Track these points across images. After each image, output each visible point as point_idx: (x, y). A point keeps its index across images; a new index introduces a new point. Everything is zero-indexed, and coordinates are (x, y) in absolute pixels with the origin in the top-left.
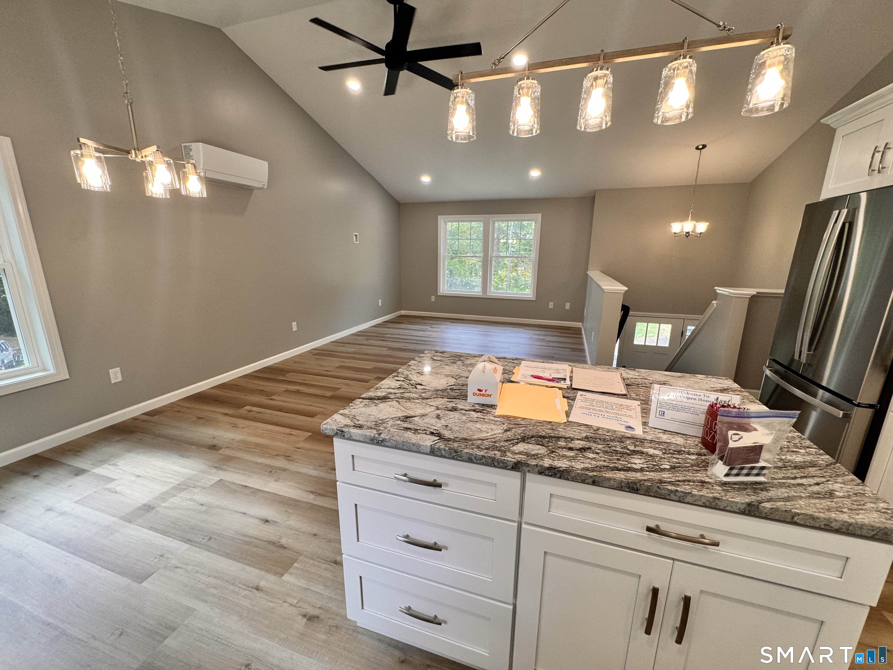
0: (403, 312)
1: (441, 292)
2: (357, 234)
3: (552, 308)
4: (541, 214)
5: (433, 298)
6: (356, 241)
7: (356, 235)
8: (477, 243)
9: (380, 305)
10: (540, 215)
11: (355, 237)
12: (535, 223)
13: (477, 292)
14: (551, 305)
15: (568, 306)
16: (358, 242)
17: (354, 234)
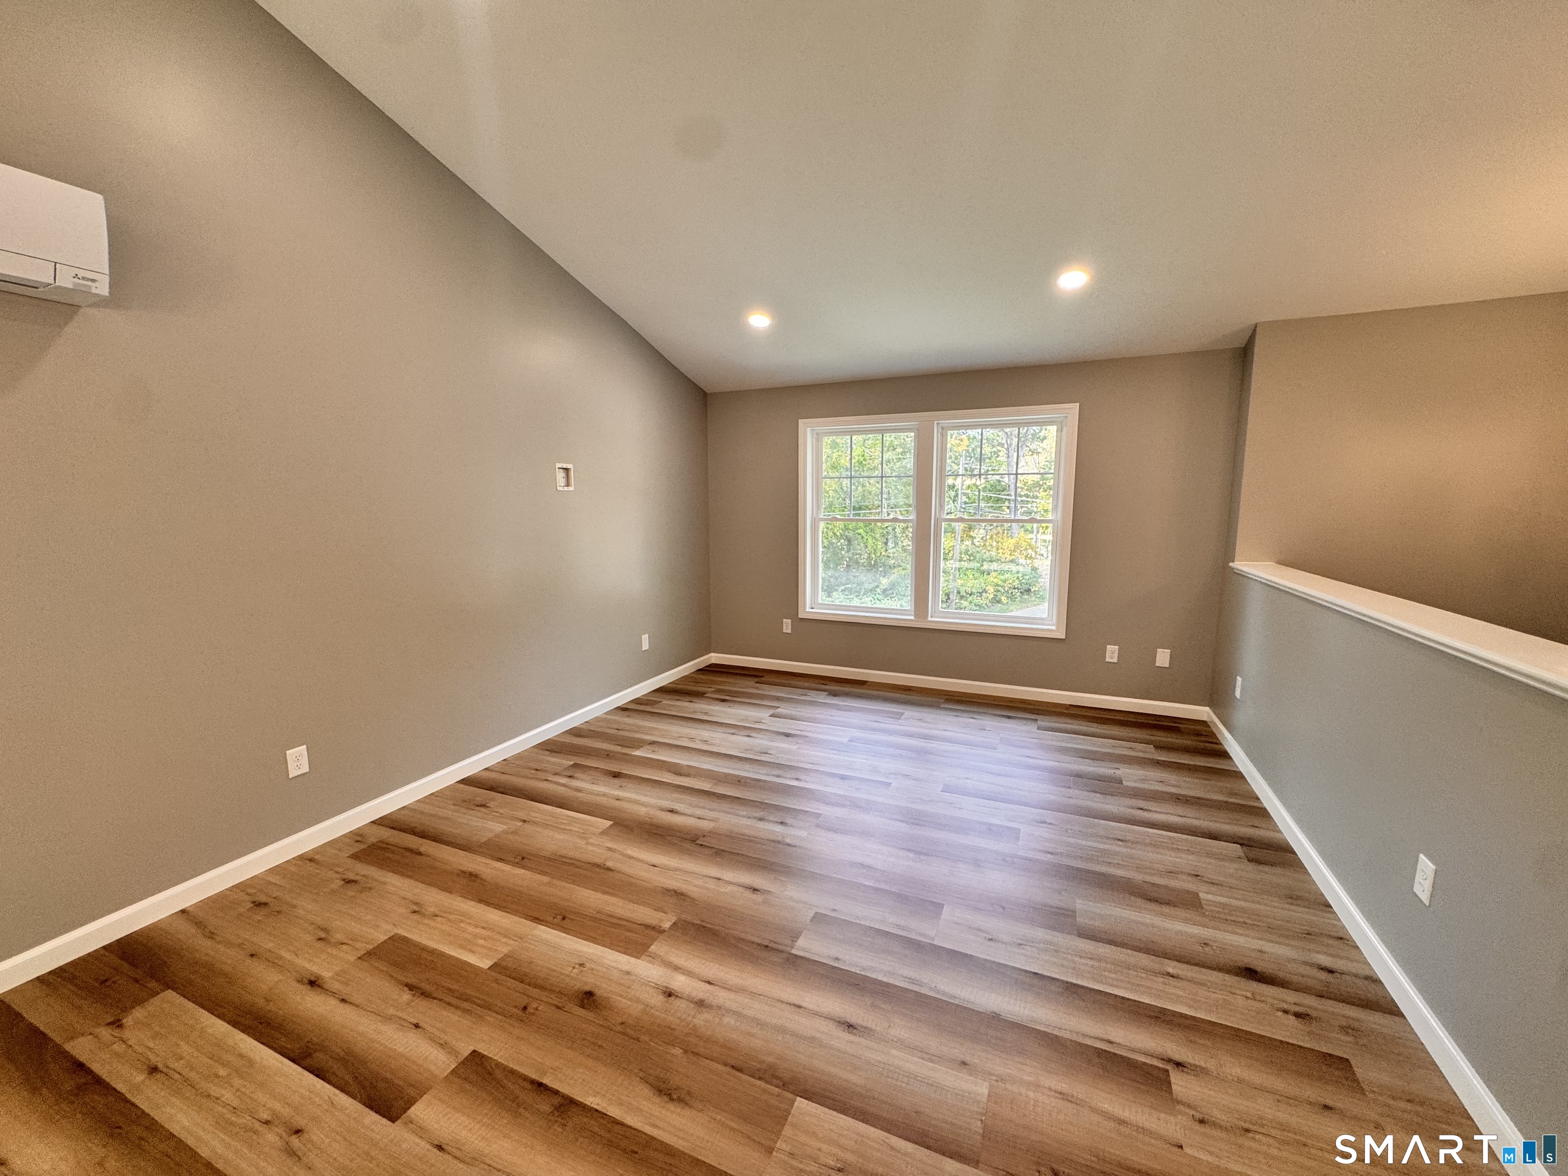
0: (715, 658)
1: (808, 610)
2: (569, 466)
3: (1115, 660)
4: (1078, 404)
5: (787, 626)
6: (568, 485)
7: (567, 470)
8: (897, 488)
9: (645, 646)
10: (1073, 409)
11: (561, 475)
12: (1060, 430)
13: (902, 612)
14: (1112, 653)
15: (1163, 658)
16: (571, 488)
17: (559, 465)
